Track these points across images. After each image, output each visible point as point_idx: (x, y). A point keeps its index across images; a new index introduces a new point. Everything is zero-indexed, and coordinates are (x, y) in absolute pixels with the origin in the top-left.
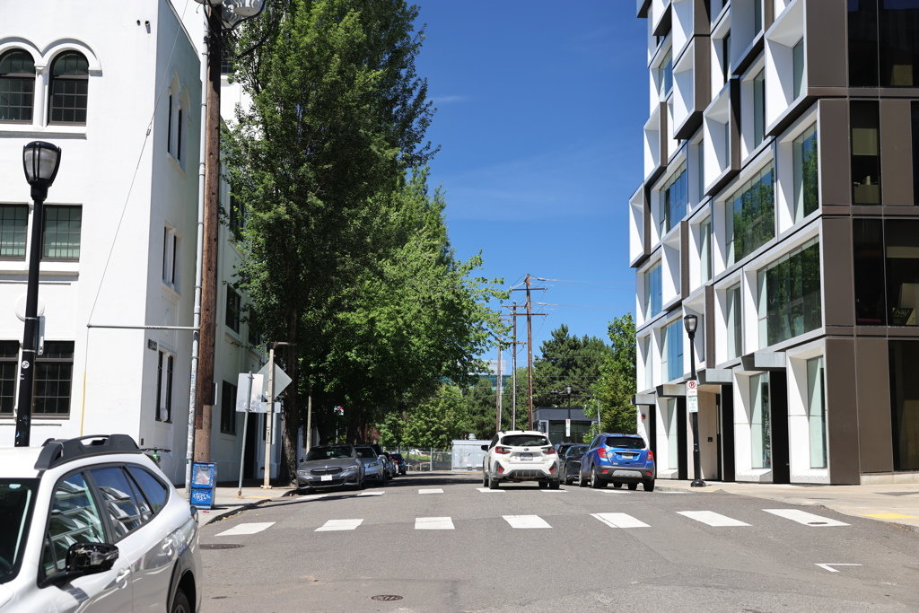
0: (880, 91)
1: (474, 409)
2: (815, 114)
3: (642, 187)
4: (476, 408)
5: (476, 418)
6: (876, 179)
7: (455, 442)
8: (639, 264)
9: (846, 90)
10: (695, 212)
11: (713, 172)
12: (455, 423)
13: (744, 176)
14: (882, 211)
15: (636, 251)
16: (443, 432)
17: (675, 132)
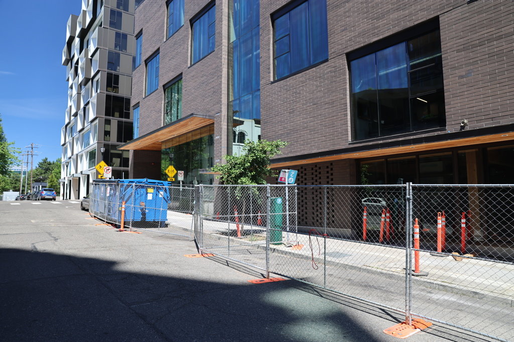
0: (111, 117)
2: (97, 121)
3: (65, 126)
4: (13, 182)
5: (13, 185)
6: (109, 136)
8: (63, 145)
9: (104, 116)
10: (76, 135)
11: (79, 127)
13: (85, 129)
14: (110, 143)
15: (62, 142)
17: (72, 114)
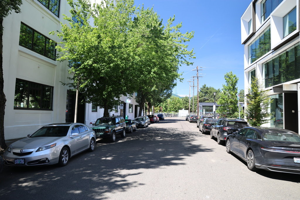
1: (184, 103)
5: (185, 105)
7: (180, 111)
8: (245, 42)
12: (180, 106)
16: (177, 108)
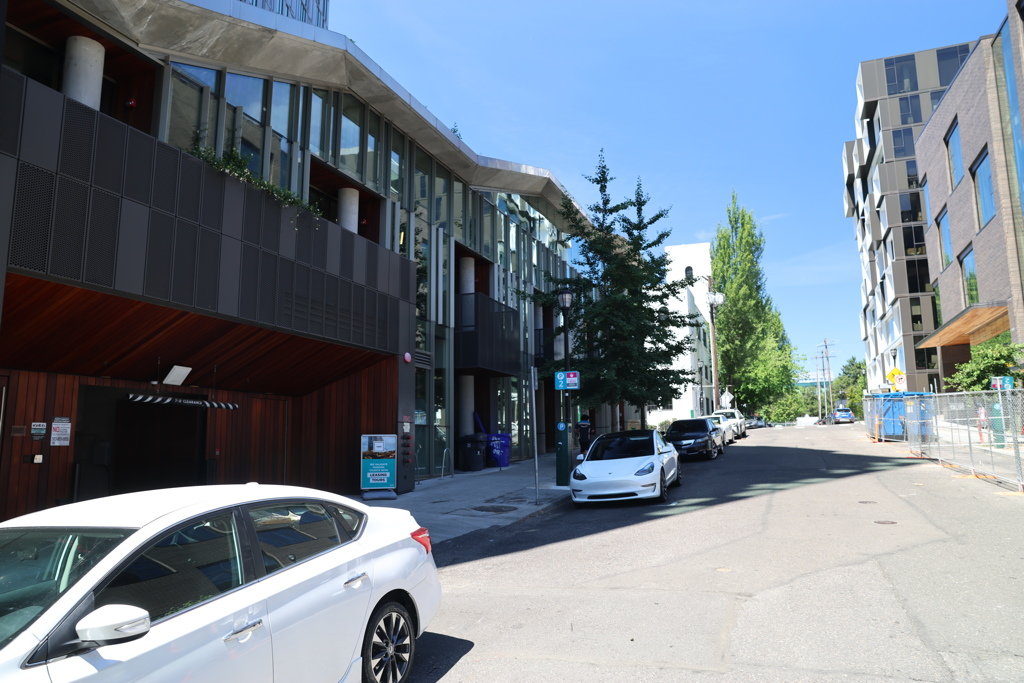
0: (919, 294)
2: (898, 304)
3: (863, 310)
6: (921, 322)
8: (866, 339)
9: (908, 294)
10: (877, 324)
11: (880, 312)
12: (798, 409)
13: (887, 316)
14: (923, 333)
15: (863, 336)
16: (792, 414)
17: (868, 292)
